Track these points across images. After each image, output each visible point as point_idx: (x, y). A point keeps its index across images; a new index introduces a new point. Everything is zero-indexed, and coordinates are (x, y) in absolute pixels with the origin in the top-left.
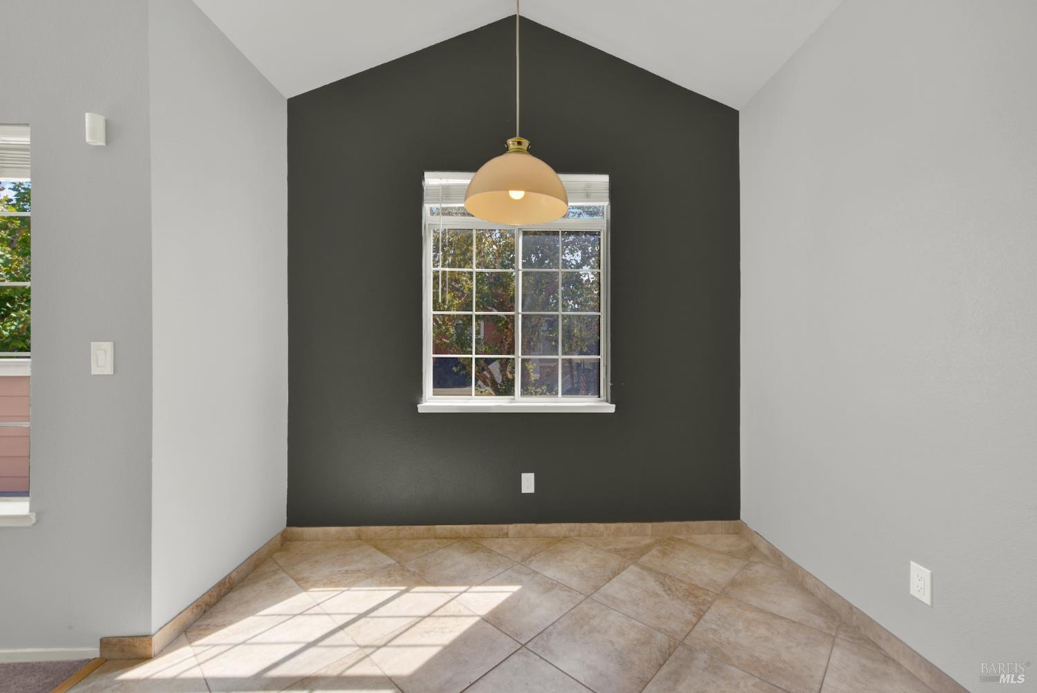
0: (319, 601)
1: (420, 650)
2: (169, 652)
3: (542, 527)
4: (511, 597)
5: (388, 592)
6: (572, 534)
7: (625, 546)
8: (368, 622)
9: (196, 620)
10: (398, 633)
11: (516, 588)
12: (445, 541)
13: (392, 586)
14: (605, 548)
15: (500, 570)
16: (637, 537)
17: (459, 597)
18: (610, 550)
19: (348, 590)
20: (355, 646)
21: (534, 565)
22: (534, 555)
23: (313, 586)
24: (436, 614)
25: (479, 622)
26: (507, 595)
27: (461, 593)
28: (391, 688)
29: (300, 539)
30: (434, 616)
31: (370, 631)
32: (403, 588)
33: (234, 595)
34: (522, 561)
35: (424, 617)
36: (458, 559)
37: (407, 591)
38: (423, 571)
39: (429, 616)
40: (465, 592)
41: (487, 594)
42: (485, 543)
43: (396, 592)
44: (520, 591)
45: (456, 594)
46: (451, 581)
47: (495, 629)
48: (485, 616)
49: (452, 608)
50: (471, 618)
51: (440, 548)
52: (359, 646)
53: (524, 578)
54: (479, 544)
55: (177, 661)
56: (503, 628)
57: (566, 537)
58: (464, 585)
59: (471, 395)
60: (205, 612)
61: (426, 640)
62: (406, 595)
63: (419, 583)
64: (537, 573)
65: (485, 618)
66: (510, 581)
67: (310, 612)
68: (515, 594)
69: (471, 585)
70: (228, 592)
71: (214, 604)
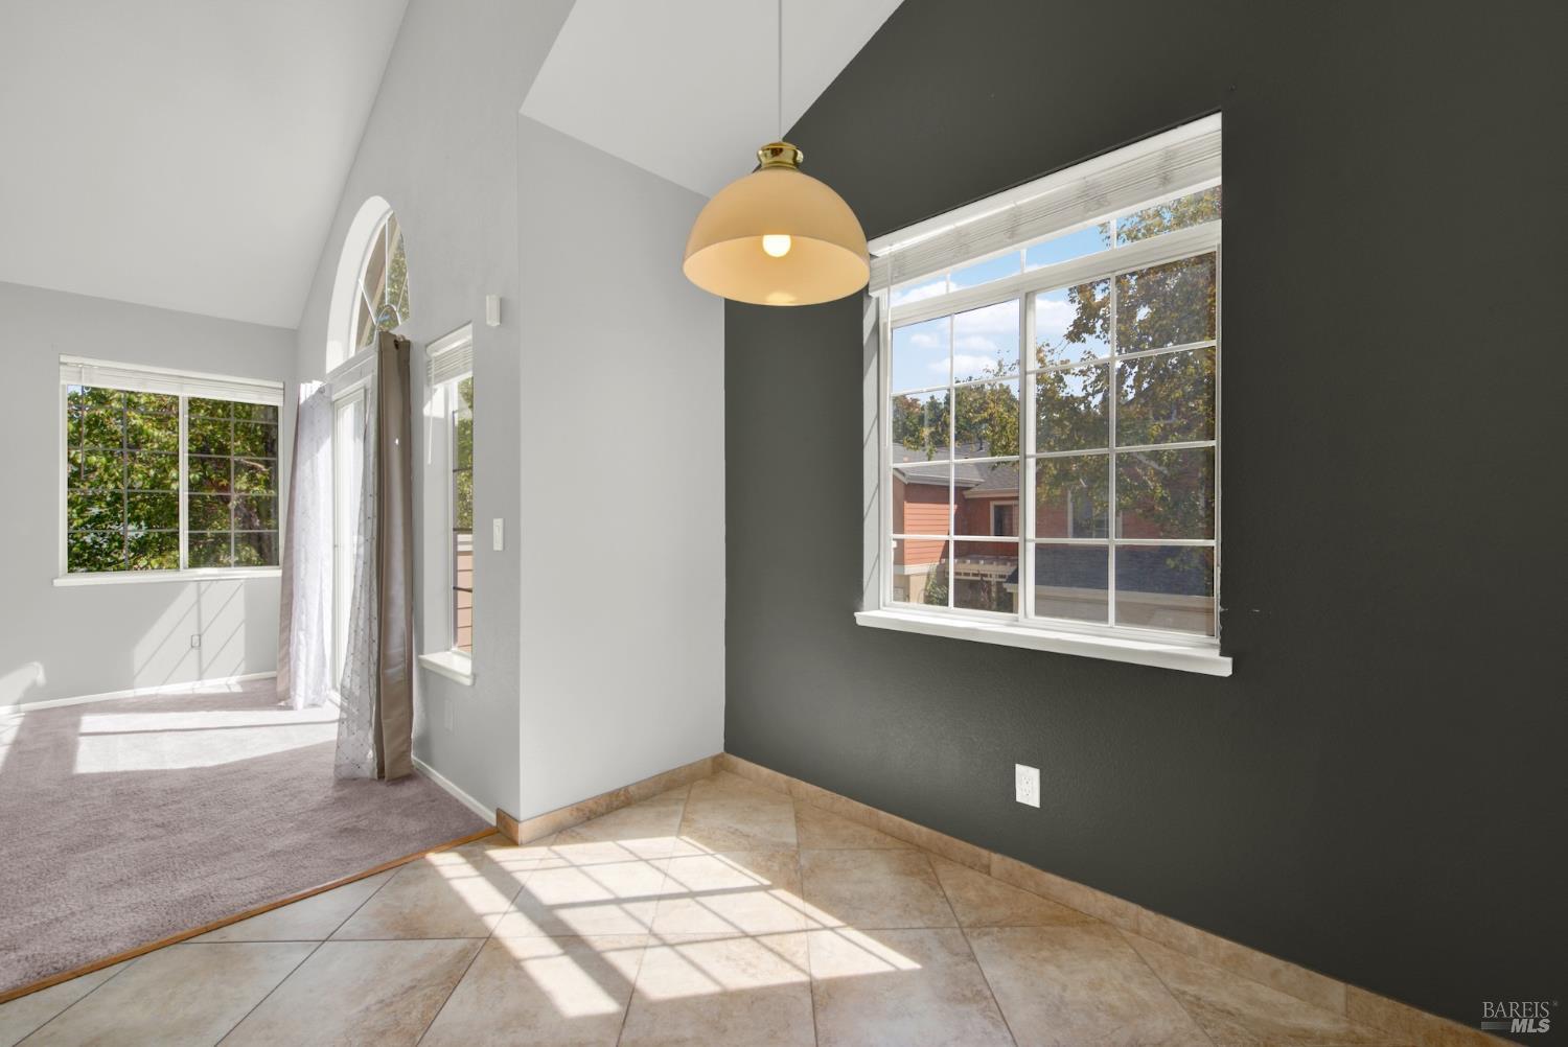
0: (674, 855)
1: (697, 975)
2: (535, 846)
3: (1055, 883)
4: (885, 976)
5: (749, 878)
6: (1120, 921)
7: (1232, 1003)
8: (689, 906)
9: (576, 825)
10: (699, 938)
11: (906, 964)
12: (889, 839)
13: (757, 873)
14: (1173, 985)
15: (919, 923)
16: (1293, 1000)
17: (815, 934)
18: (1184, 993)
19: (712, 855)
20: (647, 927)
21: (980, 946)
22: (1001, 927)
23: (689, 834)
24: (764, 940)
25: (801, 984)
26: (885, 968)
27: (825, 928)
28: (621, 1004)
29: (732, 770)
30: (758, 942)
31: (678, 920)
32: (767, 882)
33: (624, 812)
34: (970, 926)
35: (747, 935)
36: (879, 876)
37: (765, 889)
38: (812, 871)
39: (754, 937)
40: (832, 929)
41: (858, 949)
42: (942, 869)
43: (751, 883)
44: (912, 972)
45: (816, 925)
46: (830, 903)
47: (810, 1009)
48: (817, 981)
49: (788, 944)
50: (798, 973)
51: (869, 848)
52: (650, 930)
53: (941, 957)
54: (931, 866)
55: (528, 857)
56: (820, 1017)
57: (1103, 922)
58: (840, 918)
59: (947, 605)
60: (589, 819)
61: (716, 970)
62: (761, 895)
63: (790, 886)
64: (974, 960)
65: (814, 984)
66: (911, 951)
67: (657, 863)
68: (899, 973)
69: (850, 924)
70: (623, 807)
71: (603, 815)
